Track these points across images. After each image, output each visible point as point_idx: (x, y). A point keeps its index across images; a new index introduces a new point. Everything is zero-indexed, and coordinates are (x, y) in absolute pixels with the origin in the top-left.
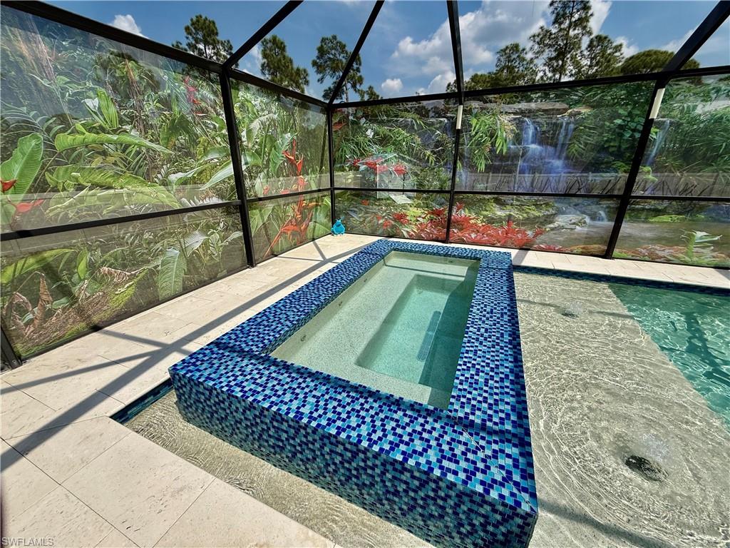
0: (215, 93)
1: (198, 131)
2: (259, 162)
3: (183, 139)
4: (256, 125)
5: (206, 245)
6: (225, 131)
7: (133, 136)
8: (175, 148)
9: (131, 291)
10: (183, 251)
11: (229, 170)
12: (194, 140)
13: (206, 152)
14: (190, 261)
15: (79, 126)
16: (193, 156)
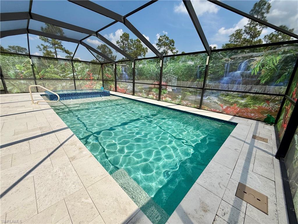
0: (70, 63)
1: (66, 69)
2: (80, 73)
3: (63, 70)
4: (79, 68)
5: (66, 85)
6: (72, 69)
7: (56, 69)
8: (62, 71)
9: (53, 89)
10: (62, 85)
11: (72, 74)
12: (65, 70)
13: (67, 72)
14: (63, 87)
15: (49, 68)
16: (65, 72)
